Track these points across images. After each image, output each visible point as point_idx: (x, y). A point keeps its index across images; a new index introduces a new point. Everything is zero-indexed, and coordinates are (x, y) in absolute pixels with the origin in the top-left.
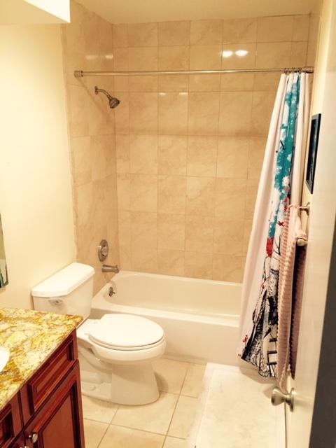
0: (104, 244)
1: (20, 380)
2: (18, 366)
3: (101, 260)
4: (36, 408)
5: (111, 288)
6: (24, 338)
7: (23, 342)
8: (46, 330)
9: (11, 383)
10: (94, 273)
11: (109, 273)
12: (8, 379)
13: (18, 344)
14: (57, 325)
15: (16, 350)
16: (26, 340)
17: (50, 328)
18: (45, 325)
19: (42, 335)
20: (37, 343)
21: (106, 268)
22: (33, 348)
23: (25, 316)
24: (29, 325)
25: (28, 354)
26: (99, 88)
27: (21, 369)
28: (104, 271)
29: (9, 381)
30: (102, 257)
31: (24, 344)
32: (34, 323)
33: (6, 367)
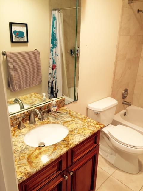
0: (126, 91)
1: (68, 147)
2: (70, 140)
3: (123, 98)
4: (74, 161)
5: (125, 112)
6: (76, 127)
7: (75, 129)
8: (86, 127)
9: (64, 147)
10: (117, 104)
11: (126, 105)
12: (64, 145)
13: (73, 129)
14: (92, 126)
15: (71, 132)
16: (76, 129)
17: (88, 126)
18: (86, 124)
19: (84, 128)
20: (81, 132)
21: (125, 102)
22: (78, 133)
23: (79, 117)
24: (80, 122)
25: (75, 135)
26: (140, 10)
27: (71, 142)
28: (123, 103)
29: (64, 146)
30: (124, 97)
31: (75, 130)
32: (82, 121)
33: (65, 139)
